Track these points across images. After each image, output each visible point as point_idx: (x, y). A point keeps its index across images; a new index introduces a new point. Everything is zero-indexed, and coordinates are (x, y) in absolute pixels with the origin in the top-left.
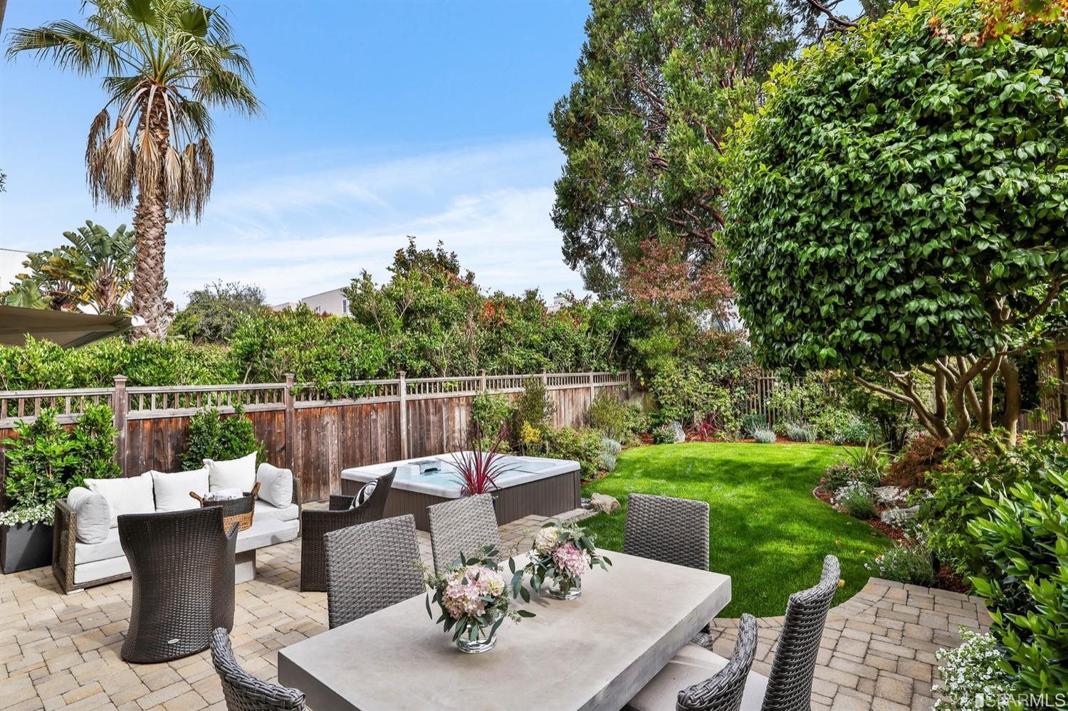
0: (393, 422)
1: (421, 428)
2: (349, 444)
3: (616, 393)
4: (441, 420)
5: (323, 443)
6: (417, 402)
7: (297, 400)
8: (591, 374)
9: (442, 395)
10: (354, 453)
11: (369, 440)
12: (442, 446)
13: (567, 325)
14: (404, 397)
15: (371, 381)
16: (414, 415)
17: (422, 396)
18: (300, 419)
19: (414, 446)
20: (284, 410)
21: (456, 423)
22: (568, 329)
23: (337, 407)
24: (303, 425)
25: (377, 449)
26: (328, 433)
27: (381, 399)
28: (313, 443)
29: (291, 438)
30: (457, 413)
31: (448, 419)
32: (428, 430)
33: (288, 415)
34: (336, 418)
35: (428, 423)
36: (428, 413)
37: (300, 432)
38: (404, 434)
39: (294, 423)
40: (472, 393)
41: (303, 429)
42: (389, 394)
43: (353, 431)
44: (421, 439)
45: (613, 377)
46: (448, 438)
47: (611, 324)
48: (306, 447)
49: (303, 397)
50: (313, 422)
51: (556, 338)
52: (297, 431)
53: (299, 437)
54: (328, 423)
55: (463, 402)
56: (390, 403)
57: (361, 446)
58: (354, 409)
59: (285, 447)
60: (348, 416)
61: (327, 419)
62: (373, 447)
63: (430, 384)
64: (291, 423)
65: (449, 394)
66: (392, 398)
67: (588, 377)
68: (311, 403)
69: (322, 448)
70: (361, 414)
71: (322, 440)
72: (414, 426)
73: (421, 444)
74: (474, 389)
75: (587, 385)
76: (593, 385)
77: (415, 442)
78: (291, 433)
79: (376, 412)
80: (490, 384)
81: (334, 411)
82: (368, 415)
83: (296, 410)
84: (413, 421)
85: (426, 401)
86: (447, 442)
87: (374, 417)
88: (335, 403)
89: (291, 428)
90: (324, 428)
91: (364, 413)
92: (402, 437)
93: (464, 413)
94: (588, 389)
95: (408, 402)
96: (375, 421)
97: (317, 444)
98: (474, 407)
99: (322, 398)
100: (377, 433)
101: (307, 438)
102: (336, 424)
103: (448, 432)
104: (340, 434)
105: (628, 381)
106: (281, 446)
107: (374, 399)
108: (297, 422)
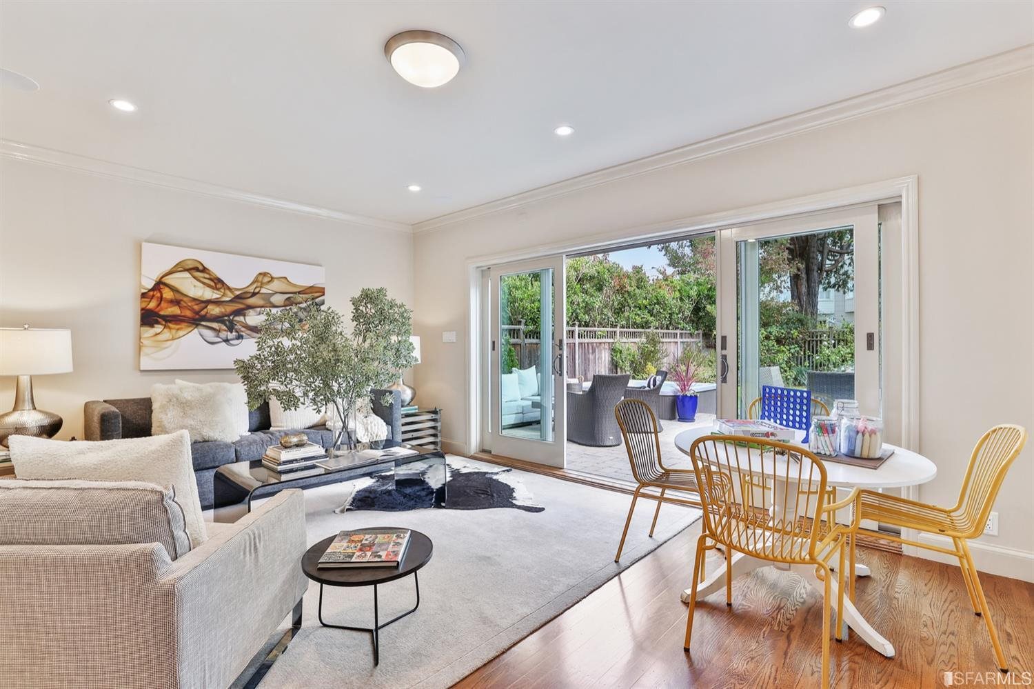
0: (571, 357)
3: (694, 347)
4: (595, 359)
6: (583, 344)
8: (678, 332)
9: (596, 340)
13: (665, 293)
14: (577, 341)
16: (582, 353)
17: (586, 341)
18: (527, 350)
20: (521, 344)
22: (667, 296)
24: (528, 355)
30: (603, 355)
31: (598, 358)
33: (522, 348)
35: (589, 359)
36: (589, 353)
37: (527, 359)
38: (576, 367)
40: (612, 340)
41: (529, 358)
42: (569, 337)
45: (691, 335)
47: (693, 293)
50: (533, 353)
51: (658, 303)
53: (527, 363)
55: (607, 347)
56: (570, 344)
63: (590, 332)
64: (524, 353)
65: (600, 341)
66: (571, 341)
67: (677, 334)
68: (532, 341)
74: (612, 338)
75: (676, 340)
76: (679, 340)
77: (582, 372)
78: (523, 359)
80: (622, 335)
83: (526, 344)
85: (588, 344)
93: (607, 354)
94: (677, 342)
95: (579, 343)
98: (614, 350)
105: (701, 339)
108: (526, 353)
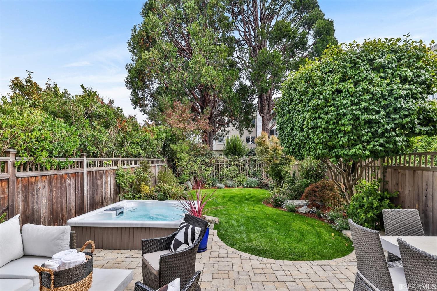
0: (79, 186)
1: (93, 188)
2: (54, 202)
3: (163, 169)
4: (102, 184)
5: (37, 203)
6: (91, 172)
7: (18, 171)
8: (156, 159)
9: (103, 168)
10: (58, 207)
11: (66, 198)
12: (103, 198)
13: (149, 135)
14: (85, 170)
15: (69, 159)
16: (90, 180)
17: (94, 169)
18: (20, 185)
19: (90, 199)
20: (8, 179)
21: (109, 185)
22: (150, 137)
23: (46, 176)
24: (22, 190)
25: (70, 203)
26: (40, 195)
27: (73, 170)
28: (30, 203)
29: (13, 201)
30: (109, 179)
31: (105, 182)
32: (97, 190)
33: (11, 183)
34: (45, 184)
35: (97, 184)
36: (96, 179)
37: (20, 196)
38: (85, 192)
39: (16, 189)
40: (115, 168)
41: (22, 193)
42: (78, 167)
43: (57, 192)
44: (93, 195)
45: (162, 162)
46: (105, 193)
47: (164, 137)
48: (24, 206)
49: (22, 169)
50: (30, 188)
51: (146, 141)
52: (18, 195)
53: (19, 200)
54: (40, 187)
55: (112, 173)
56: (78, 173)
57: (61, 202)
58: (57, 177)
59: (8, 208)
60: (54, 181)
61: (40, 185)
62: (68, 202)
63: (98, 161)
64: (13, 189)
65: (106, 168)
66: (78, 170)
67: (155, 161)
68: (29, 173)
69: (36, 207)
70: (61, 180)
71: (36, 200)
72: (90, 188)
73: (93, 198)
74: (116, 165)
75: (155, 165)
77: (90, 197)
78: (13, 196)
79: (70, 179)
80: (123, 163)
81: (45, 178)
82: (66, 181)
83: (17, 178)
84: (90, 184)
85: (96, 171)
86: (105, 196)
87: (69, 182)
88: (45, 173)
89: (13, 193)
90: (37, 191)
91: (63, 180)
92: (85, 195)
93: (112, 178)
95: (87, 172)
96: (70, 184)
97: (33, 204)
98: (117, 175)
99: (36, 169)
100: (71, 193)
101: (25, 200)
102: (46, 188)
103: (105, 190)
104: (48, 195)
106: (5, 208)
107: (69, 171)
108: (18, 188)
